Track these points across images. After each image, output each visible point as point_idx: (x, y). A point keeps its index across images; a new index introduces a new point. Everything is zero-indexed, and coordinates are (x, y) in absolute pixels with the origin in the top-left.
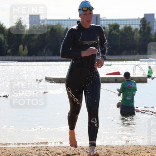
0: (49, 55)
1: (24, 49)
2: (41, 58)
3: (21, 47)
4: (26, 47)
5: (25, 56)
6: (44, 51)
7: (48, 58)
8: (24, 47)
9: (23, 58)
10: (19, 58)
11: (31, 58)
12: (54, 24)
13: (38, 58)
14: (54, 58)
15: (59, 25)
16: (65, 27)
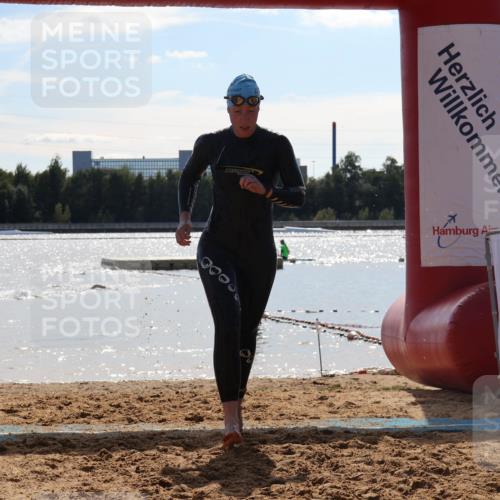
0: (108, 221)
1: (63, 210)
2: (95, 227)
3: (59, 206)
4: (67, 207)
5: (67, 222)
6: (100, 214)
7: (106, 226)
8: (64, 206)
9: (62, 227)
10: (56, 227)
11: (78, 226)
12: (117, 167)
13: (89, 227)
14: (117, 226)
15: (125, 170)
16: (137, 172)
